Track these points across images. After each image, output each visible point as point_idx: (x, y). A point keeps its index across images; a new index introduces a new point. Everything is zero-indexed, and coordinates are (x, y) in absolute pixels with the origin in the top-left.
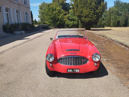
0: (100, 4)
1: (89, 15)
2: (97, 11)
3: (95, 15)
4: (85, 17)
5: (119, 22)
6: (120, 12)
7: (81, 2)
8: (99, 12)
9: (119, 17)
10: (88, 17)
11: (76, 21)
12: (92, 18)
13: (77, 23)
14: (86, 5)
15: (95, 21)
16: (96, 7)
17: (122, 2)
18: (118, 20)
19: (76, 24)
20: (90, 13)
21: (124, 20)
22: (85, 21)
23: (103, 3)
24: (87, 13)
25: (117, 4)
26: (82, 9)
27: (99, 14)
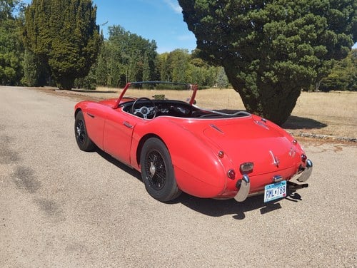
0: (92, 35)
1: (69, 55)
2: (85, 48)
3: (83, 58)
4: (59, 59)
5: (123, 78)
6: (124, 56)
7: (47, 24)
8: (92, 52)
9: (124, 67)
10: (66, 60)
11: (9, 65)
12: (75, 62)
13: (14, 72)
14: (59, 31)
15: (82, 69)
16: (83, 39)
17: (126, 31)
18: (122, 73)
19: (11, 75)
20: (70, 50)
21: (135, 73)
22: (58, 67)
23: (98, 33)
24: (65, 51)
25: (117, 35)
26: (49, 40)
27: (90, 55)
